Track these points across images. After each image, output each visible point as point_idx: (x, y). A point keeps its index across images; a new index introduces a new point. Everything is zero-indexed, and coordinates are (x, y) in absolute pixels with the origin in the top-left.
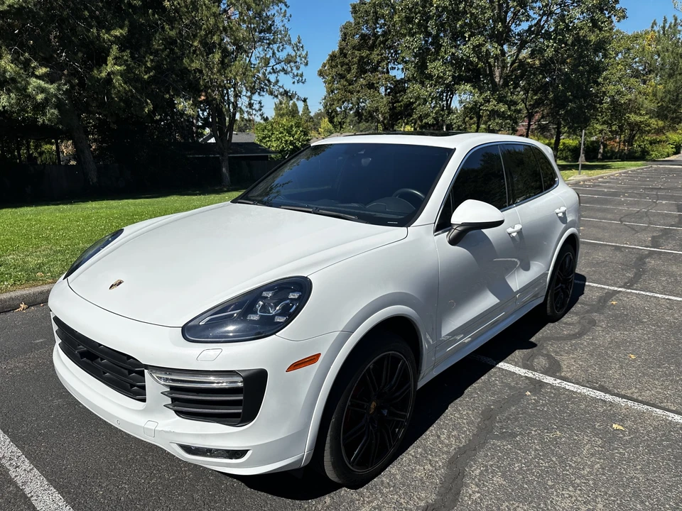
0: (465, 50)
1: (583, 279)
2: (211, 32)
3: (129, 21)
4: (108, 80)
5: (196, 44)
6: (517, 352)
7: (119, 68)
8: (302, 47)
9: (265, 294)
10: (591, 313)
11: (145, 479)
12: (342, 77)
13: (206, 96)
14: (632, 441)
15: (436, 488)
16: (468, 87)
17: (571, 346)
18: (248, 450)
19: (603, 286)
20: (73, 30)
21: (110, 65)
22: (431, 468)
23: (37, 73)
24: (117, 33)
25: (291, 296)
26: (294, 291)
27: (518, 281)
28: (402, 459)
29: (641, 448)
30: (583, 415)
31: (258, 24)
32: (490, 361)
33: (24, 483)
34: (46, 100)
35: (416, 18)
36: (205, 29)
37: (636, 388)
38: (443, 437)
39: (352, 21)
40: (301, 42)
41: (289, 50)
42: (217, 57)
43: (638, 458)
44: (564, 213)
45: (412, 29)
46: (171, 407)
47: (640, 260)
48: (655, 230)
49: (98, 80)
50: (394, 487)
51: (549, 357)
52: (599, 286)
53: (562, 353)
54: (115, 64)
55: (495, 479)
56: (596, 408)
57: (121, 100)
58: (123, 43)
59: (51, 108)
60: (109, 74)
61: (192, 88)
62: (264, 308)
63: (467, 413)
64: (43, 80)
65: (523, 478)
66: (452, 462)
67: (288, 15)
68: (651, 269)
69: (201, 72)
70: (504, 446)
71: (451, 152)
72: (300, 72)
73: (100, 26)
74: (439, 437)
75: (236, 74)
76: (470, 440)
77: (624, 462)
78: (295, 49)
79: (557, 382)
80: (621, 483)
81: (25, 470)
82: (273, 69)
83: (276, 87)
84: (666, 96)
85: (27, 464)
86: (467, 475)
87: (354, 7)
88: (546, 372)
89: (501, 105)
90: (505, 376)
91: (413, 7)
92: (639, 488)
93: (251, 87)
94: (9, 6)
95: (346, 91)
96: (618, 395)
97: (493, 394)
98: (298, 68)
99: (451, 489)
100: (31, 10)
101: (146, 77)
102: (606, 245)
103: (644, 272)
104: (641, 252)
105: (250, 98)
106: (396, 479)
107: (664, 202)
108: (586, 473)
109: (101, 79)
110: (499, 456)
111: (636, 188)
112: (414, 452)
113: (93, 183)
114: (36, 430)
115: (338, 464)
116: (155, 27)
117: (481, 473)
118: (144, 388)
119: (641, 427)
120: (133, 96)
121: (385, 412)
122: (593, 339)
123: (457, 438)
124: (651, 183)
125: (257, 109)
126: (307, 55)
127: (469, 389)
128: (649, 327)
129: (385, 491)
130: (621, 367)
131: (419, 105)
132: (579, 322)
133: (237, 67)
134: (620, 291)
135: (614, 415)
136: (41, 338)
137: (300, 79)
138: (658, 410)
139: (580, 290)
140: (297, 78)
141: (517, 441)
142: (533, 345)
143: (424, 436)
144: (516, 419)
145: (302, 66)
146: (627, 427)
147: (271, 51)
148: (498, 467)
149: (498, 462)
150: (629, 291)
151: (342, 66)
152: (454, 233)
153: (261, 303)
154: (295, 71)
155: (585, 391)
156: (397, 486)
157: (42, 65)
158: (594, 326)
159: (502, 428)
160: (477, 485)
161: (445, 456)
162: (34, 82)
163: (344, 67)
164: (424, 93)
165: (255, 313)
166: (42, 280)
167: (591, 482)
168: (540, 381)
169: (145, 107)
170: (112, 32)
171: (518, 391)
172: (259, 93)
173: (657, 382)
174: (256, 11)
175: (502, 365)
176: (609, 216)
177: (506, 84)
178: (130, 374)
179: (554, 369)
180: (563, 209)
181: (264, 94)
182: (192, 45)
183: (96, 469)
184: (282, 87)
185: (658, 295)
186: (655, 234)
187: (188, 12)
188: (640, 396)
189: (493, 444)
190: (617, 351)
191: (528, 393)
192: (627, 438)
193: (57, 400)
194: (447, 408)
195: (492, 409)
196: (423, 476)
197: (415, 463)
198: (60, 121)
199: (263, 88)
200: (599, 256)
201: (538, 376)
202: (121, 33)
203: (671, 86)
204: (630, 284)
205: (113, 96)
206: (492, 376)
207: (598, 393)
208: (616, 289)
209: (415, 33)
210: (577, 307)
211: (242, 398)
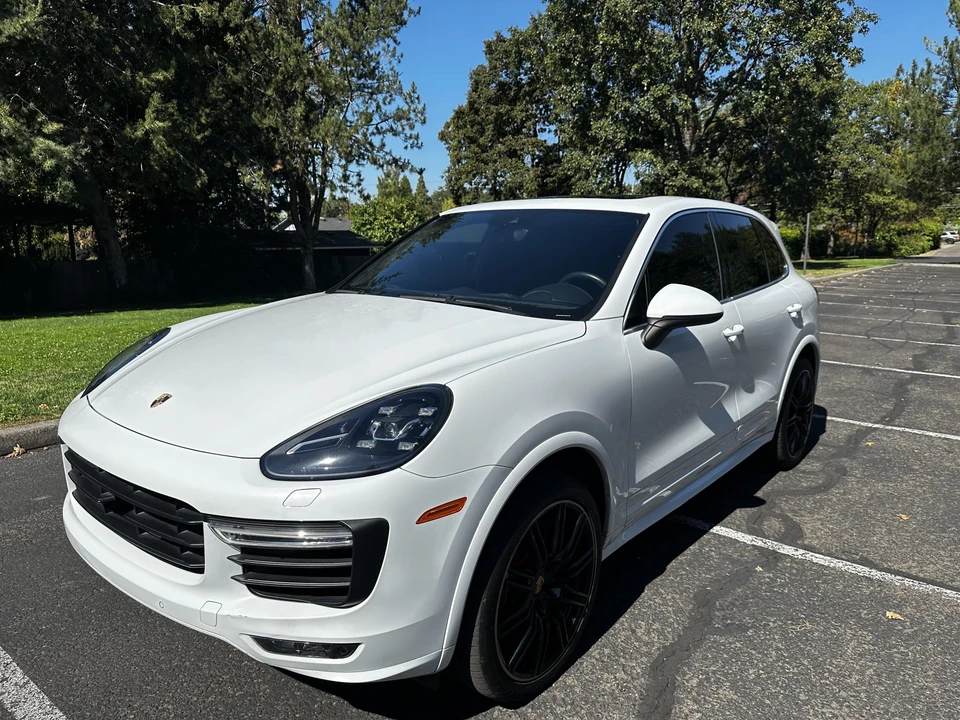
0: (643, 104)
1: (823, 412)
2: (291, 77)
3: (176, 61)
4: (145, 142)
5: (269, 92)
6: (738, 511)
7: (161, 124)
8: (418, 98)
9: (383, 410)
10: (841, 457)
11: (198, 696)
12: (472, 141)
13: (283, 164)
14: (918, 636)
15: (635, 705)
16: (647, 155)
17: (815, 503)
18: (359, 644)
19: (851, 422)
20: (98, 73)
21: (148, 120)
22: (625, 677)
23: (45, 131)
24: (160, 76)
25: (423, 412)
26: (426, 405)
27: (739, 407)
28: (582, 664)
29: (931, 646)
30: (841, 599)
31: (357, 67)
32: (700, 524)
33: (15, 704)
34: (58, 169)
35: (576, 60)
36: (282, 73)
37: (914, 560)
38: (640, 632)
39: (486, 64)
40: (417, 91)
41: (399, 102)
42: (299, 110)
43: (927, 659)
44: (799, 313)
45: (570, 74)
46: (242, 579)
47: (900, 387)
48: (916, 347)
49: (132, 141)
50: (571, 704)
51: (784, 519)
52: (846, 421)
53: (803, 512)
54: (156, 119)
55: (720, 691)
56: (859, 589)
57: (163, 169)
58: (168, 91)
59: (64, 179)
60: (147, 133)
61: (264, 153)
62: (382, 431)
63: (673, 598)
64: (54, 141)
65: (763, 689)
66: (655, 667)
67: (398, 54)
68: (916, 399)
69: (276, 131)
70: (730, 643)
71: (643, 218)
72: (414, 133)
73: (137, 67)
74: (634, 631)
75: (326, 134)
76: (679, 636)
77: (909, 666)
78: (408, 100)
79: (799, 553)
80: (907, 696)
81: (16, 684)
82: (377, 128)
83: (381, 154)
84: (919, 169)
85: (19, 676)
86: (679, 686)
87: (489, 46)
88: (782, 540)
89: (693, 178)
90: (723, 545)
91: (571, 45)
92: (934, 703)
93: (346, 153)
94: (9, 37)
95: (477, 160)
96: (889, 571)
97: (709, 571)
98: (412, 127)
99: (657, 707)
100: (40, 44)
101: (199, 137)
102: (850, 367)
103: (908, 402)
104: (900, 376)
105: (345, 168)
106: (574, 693)
107: (925, 311)
108: (854, 682)
109: (135, 140)
110: (725, 659)
111: (884, 293)
112: (599, 653)
113: (121, 286)
114: (34, 625)
115: (491, 669)
116: (212, 69)
117: (700, 684)
118: (201, 551)
119: (928, 615)
120: (179, 163)
121: (557, 592)
122: (844, 494)
123: (661, 633)
124: (902, 286)
125: (355, 183)
126: (424, 109)
127: (673, 563)
128: (922, 477)
129: (559, 710)
130: (890, 532)
131: (580, 179)
132: (823, 471)
133: (326, 124)
134: (877, 429)
135: (887, 598)
136: (44, 494)
137: (415, 143)
138: (949, 591)
139: (820, 426)
140: (411, 142)
141: (749, 636)
142: (760, 502)
143: (611, 631)
144: (745, 606)
145: (418, 125)
146: (906, 616)
147: (374, 104)
148: (725, 675)
149: (724, 667)
150: (889, 427)
151: (472, 127)
152: (652, 330)
153: (377, 424)
154: (408, 132)
155: (841, 565)
156: (576, 703)
157: (52, 119)
158: (845, 475)
159: (725, 618)
160: (695, 701)
161: (644, 659)
162: (41, 143)
163: (476, 128)
164: (587, 163)
165: (370, 438)
166: (47, 415)
167: (863, 695)
168: (774, 552)
169: (196, 179)
170: (153, 76)
171: (743, 566)
172: (358, 162)
173: (942, 553)
174: (355, 48)
175: (717, 529)
176: (851, 329)
177: (699, 151)
178: (180, 531)
179: (793, 535)
180: (798, 307)
181: (364, 162)
182: (264, 95)
183: (124, 683)
184: (390, 153)
185: (931, 434)
186: (917, 352)
187: (259, 49)
188: (921, 571)
189: (714, 642)
190: (881, 509)
191: (759, 569)
192: (909, 631)
193: (66, 581)
194: (643, 591)
195: (709, 591)
196: (614, 688)
197: (601, 670)
198: (75, 198)
199: (363, 154)
200: (843, 381)
201: (771, 544)
202: (165, 77)
203: (926, 154)
204: (889, 418)
205: (152, 163)
206: (704, 545)
207: (860, 568)
208: (870, 425)
209: (574, 80)
210: (818, 450)
211: (350, 564)
